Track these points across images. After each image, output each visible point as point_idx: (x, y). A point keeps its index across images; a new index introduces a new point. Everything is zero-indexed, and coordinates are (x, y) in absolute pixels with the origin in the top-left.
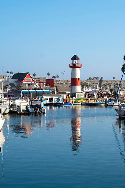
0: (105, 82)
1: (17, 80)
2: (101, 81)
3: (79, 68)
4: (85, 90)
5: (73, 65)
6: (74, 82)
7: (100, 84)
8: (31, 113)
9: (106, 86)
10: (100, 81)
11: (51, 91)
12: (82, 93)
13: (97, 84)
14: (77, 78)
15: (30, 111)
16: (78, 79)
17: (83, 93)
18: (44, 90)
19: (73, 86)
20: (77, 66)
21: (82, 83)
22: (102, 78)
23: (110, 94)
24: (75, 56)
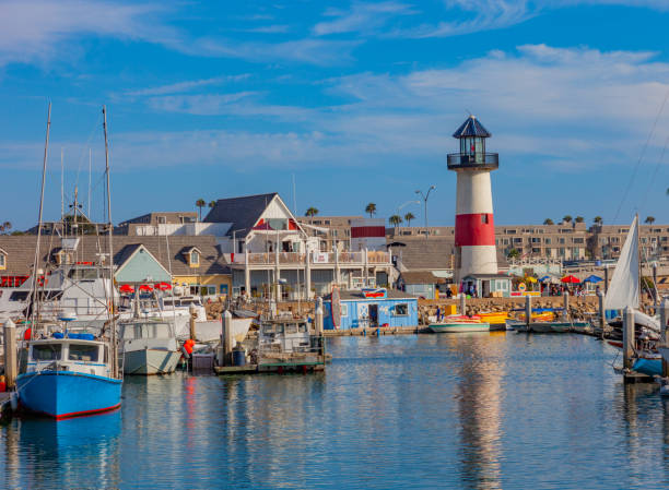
0: (614, 235)
1: (229, 225)
2: (596, 229)
3: (487, 169)
5: (464, 159)
6: (468, 230)
7: (592, 242)
9: (616, 249)
10: (590, 230)
12: (501, 275)
13: (578, 241)
14: (478, 215)
16: (482, 219)
17: (506, 276)
19: (463, 247)
20: (481, 162)
24: (470, 120)
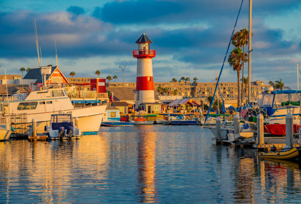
0: (202, 87)
2: (195, 84)
3: (151, 57)
4: (163, 98)
5: (140, 52)
7: (193, 89)
8: (53, 138)
9: (203, 93)
10: (192, 84)
11: (100, 100)
12: (156, 103)
13: (187, 89)
14: (146, 77)
15: (51, 135)
16: (149, 79)
17: (158, 104)
18: (86, 99)
19: (140, 91)
20: (148, 54)
21: (159, 87)
22: (195, 79)
23: (208, 105)
24: (143, 36)
